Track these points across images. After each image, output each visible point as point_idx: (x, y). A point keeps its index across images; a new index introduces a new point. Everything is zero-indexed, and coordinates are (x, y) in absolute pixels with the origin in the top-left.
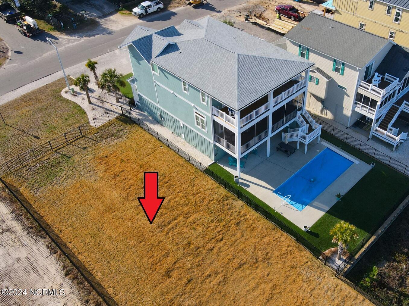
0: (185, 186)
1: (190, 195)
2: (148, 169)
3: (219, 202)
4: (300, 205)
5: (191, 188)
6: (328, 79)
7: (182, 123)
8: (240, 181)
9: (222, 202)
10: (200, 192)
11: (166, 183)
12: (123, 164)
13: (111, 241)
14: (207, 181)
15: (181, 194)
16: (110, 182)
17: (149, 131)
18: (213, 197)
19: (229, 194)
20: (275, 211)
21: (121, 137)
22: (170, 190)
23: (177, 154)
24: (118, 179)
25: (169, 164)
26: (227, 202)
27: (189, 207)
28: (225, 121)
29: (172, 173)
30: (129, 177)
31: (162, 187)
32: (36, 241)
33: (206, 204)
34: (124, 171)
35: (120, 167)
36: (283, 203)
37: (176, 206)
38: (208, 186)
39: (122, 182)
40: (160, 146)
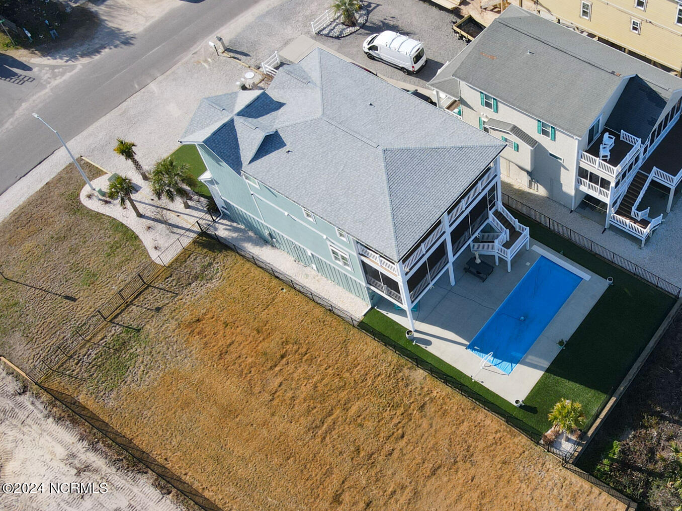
0: (333, 356)
1: (345, 370)
2: (271, 335)
3: (389, 376)
4: (509, 363)
5: (343, 359)
6: (532, 147)
7: (309, 253)
8: (416, 335)
9: (394, 376)
10: (359, 364)
11: (304, 356)
12: (228, 330)
13: (245, 464)
14: (366, 344)
15: (330, 371)
16: (217, 366)
17: (254, 262)
18: (379, 369)
19: (403, 361)
20: (473, 381)
21: (211, 279)
22: (312, 367)
23: (310, 299)
24: (228, 358)
25: (302, 321)
26: (401, 374)
27: (347, 391)
28: (380, 265)
29: (310, 337)
30: (244, 352)
31: (299, 363)
32: (134, 479)
33: (370, 382)
34: (233, 342)
35: (225, 337)
36: (483, 366)
37: (327, 393)
38: (368, 353)
39: (235, 363)
40: (281, 288)
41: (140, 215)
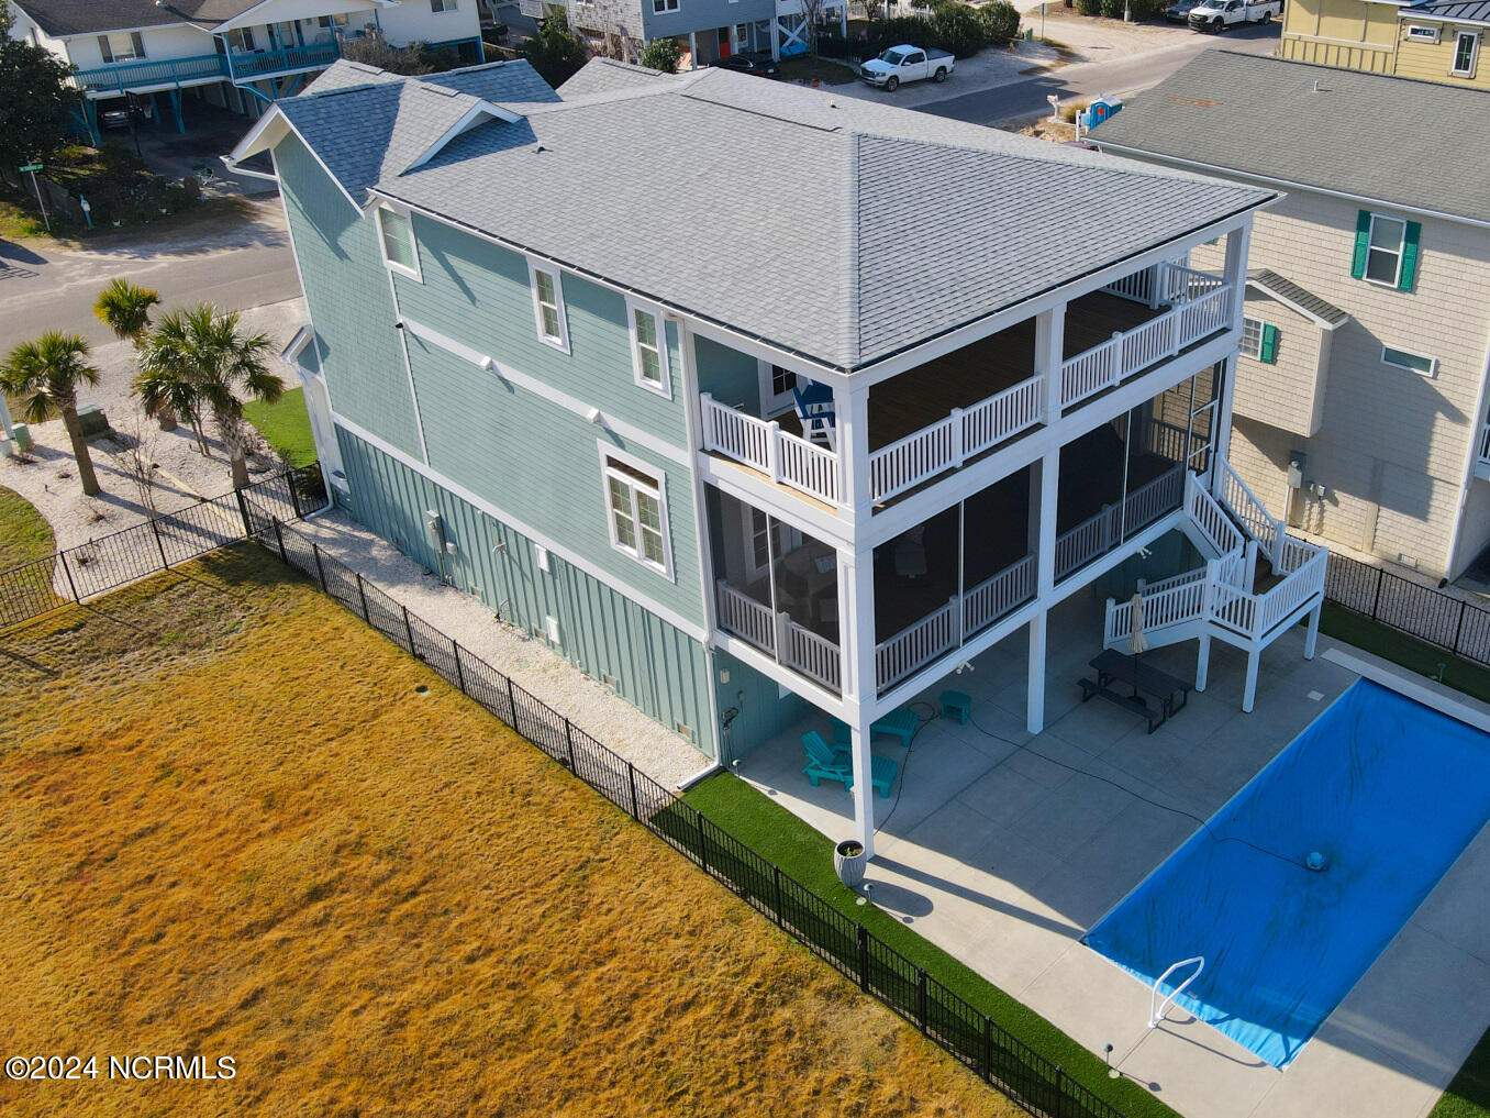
0: (518, 915)
1: (550, 970)
2: (309, 818)
3: (733, 1014)
5: (557, 926)
7: (543, 544)
8: (873, 873)
9: (754, 1017)
10: (613, 953)
11: (405, 900)
12: (166, 789)
14: (668, 881)
15: (485, 969)
16: (43, 900)
17: (366, 612)
18: (696, 980)
19: (803, 959)
20: (1114, 1075)
21: (201, 646)
22: (418, 946)
23: (506, 724)
24: (105, 878)
25: (447, 785)
26: (787, 1013)
27: (527, 1057)
29: (455, 838)
30: (175, 865)
31: (370, 925)
33: (642, 1031)
34: (153, 830)
35: (136, 808)
36: (1159, 1016)
37: (437, 1055)
38: (668, 914)
39: (118, 900)
40: (417, 685)
41: (93, 489)
